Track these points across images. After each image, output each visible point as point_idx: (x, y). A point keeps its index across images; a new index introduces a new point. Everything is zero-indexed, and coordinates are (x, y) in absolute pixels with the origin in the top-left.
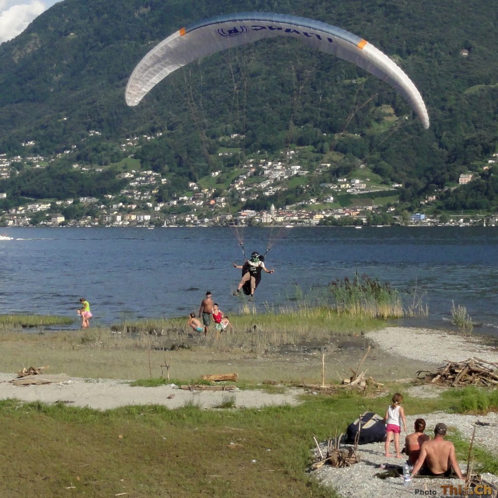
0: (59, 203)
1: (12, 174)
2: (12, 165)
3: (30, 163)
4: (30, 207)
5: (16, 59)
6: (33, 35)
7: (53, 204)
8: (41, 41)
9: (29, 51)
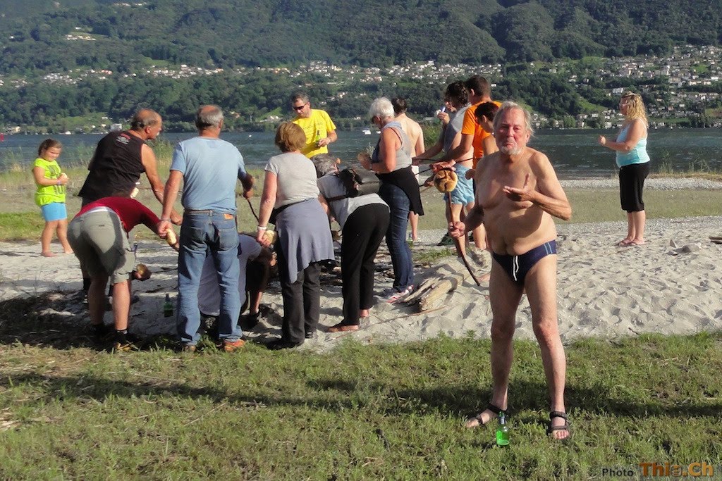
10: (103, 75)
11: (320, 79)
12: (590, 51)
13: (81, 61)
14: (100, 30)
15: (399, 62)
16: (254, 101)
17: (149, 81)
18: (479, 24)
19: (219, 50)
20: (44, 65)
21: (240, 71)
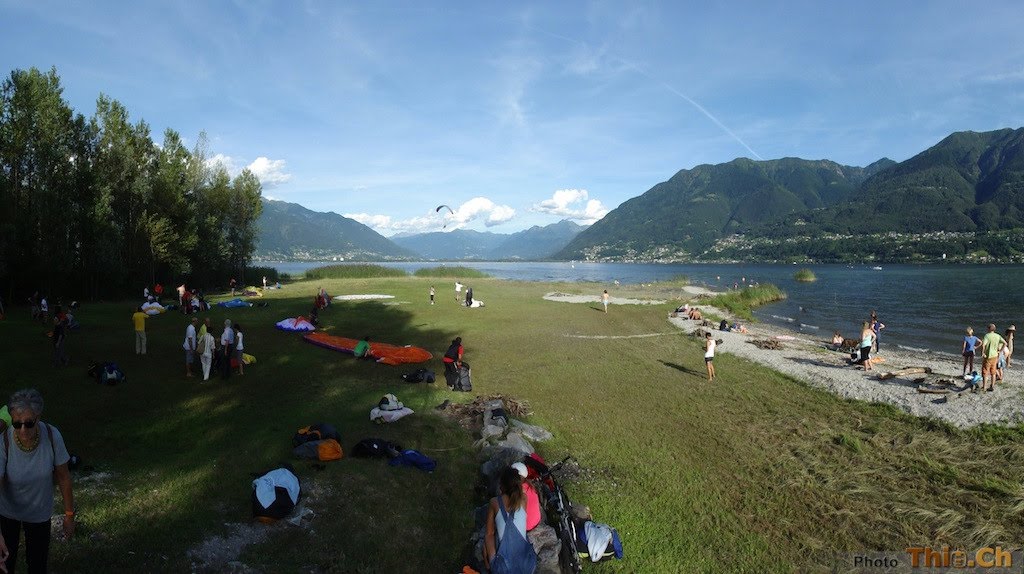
5: (602, 224)
6: (606, 218)
9: (605, 222)
10: (807, 239)
11: (892, 239)
12: (1016, 226)
13: (799, 234)
14: (807, 220)
15: (929, 231)
16: (864, 250)
17: (824, 241)
18: (965, 214)
19: (851, 227)
20: (787, 235)
21: (860, 237)
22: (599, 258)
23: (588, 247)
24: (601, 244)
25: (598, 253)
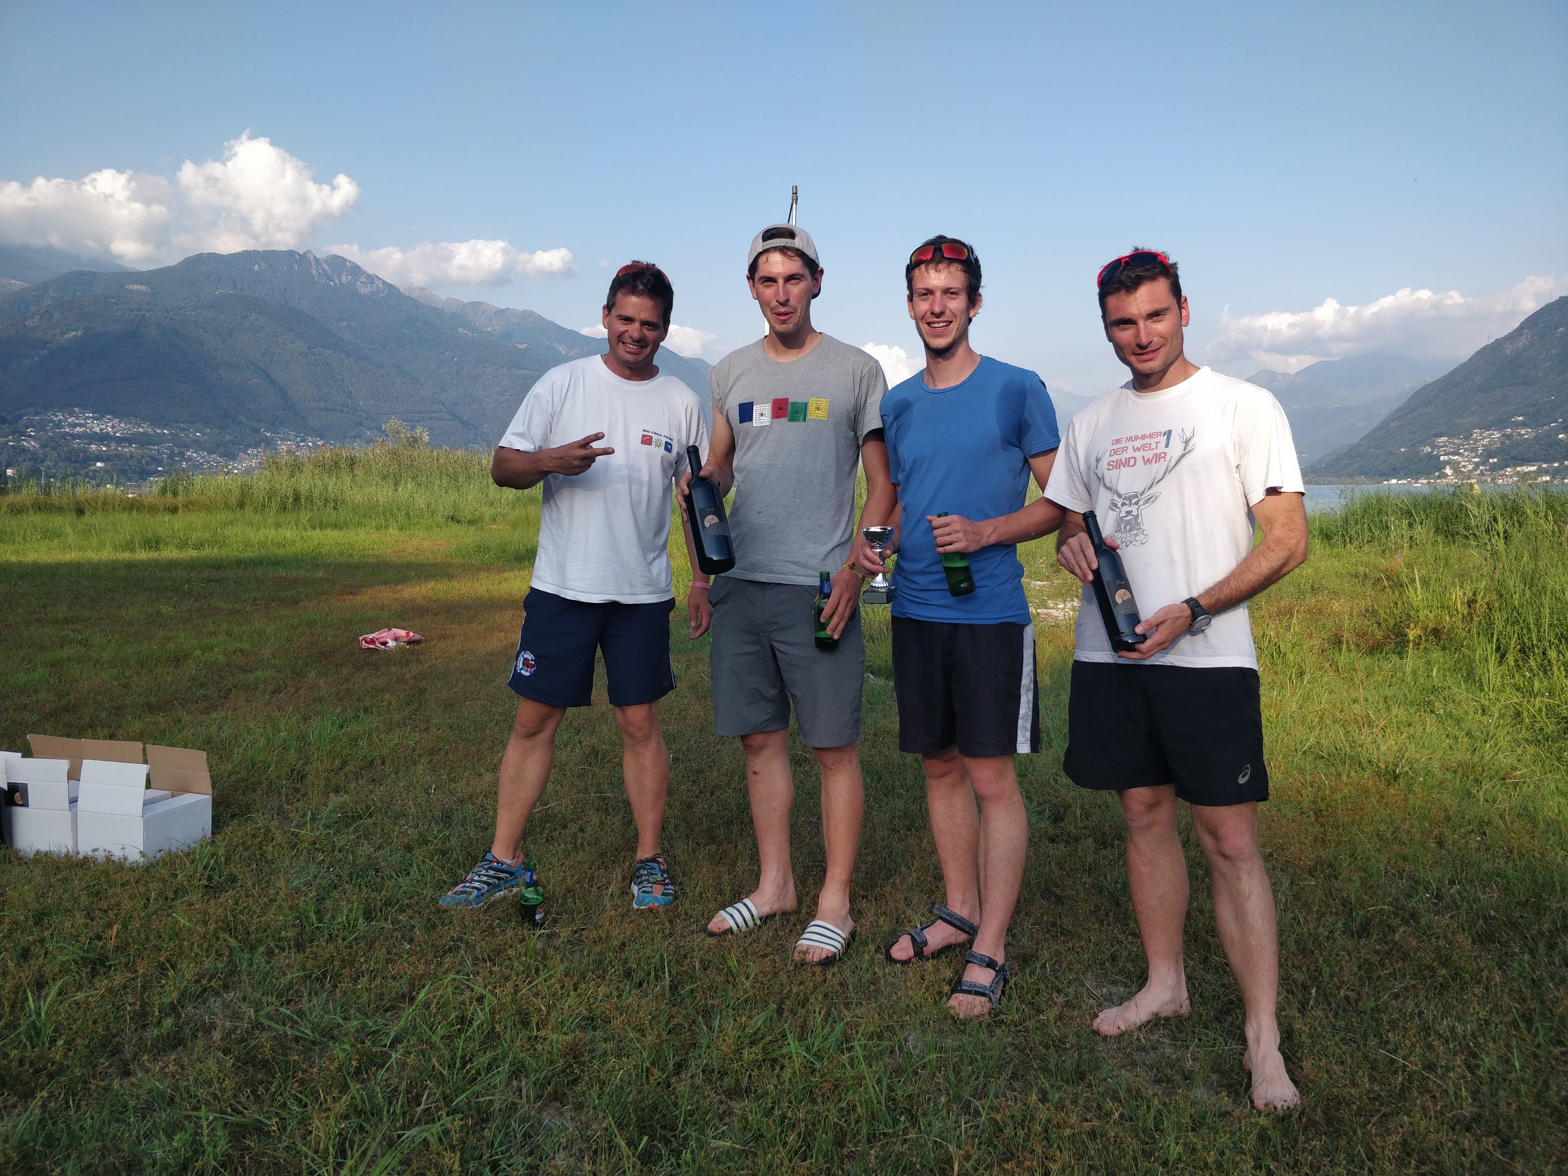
0: (1545, 466)
1: (1502, 443)
2: (1503, 435)
3: (1519, 434)
4: (1518, 469)
5: (1508, 352)
6: (1525, 331)
7: (1540, 466)
8: (1532, 336)
9: (1520, 344)
22: (1494, 468)
23: (1452, 434)
24: (1499, 423)
25: (1489, 453)
